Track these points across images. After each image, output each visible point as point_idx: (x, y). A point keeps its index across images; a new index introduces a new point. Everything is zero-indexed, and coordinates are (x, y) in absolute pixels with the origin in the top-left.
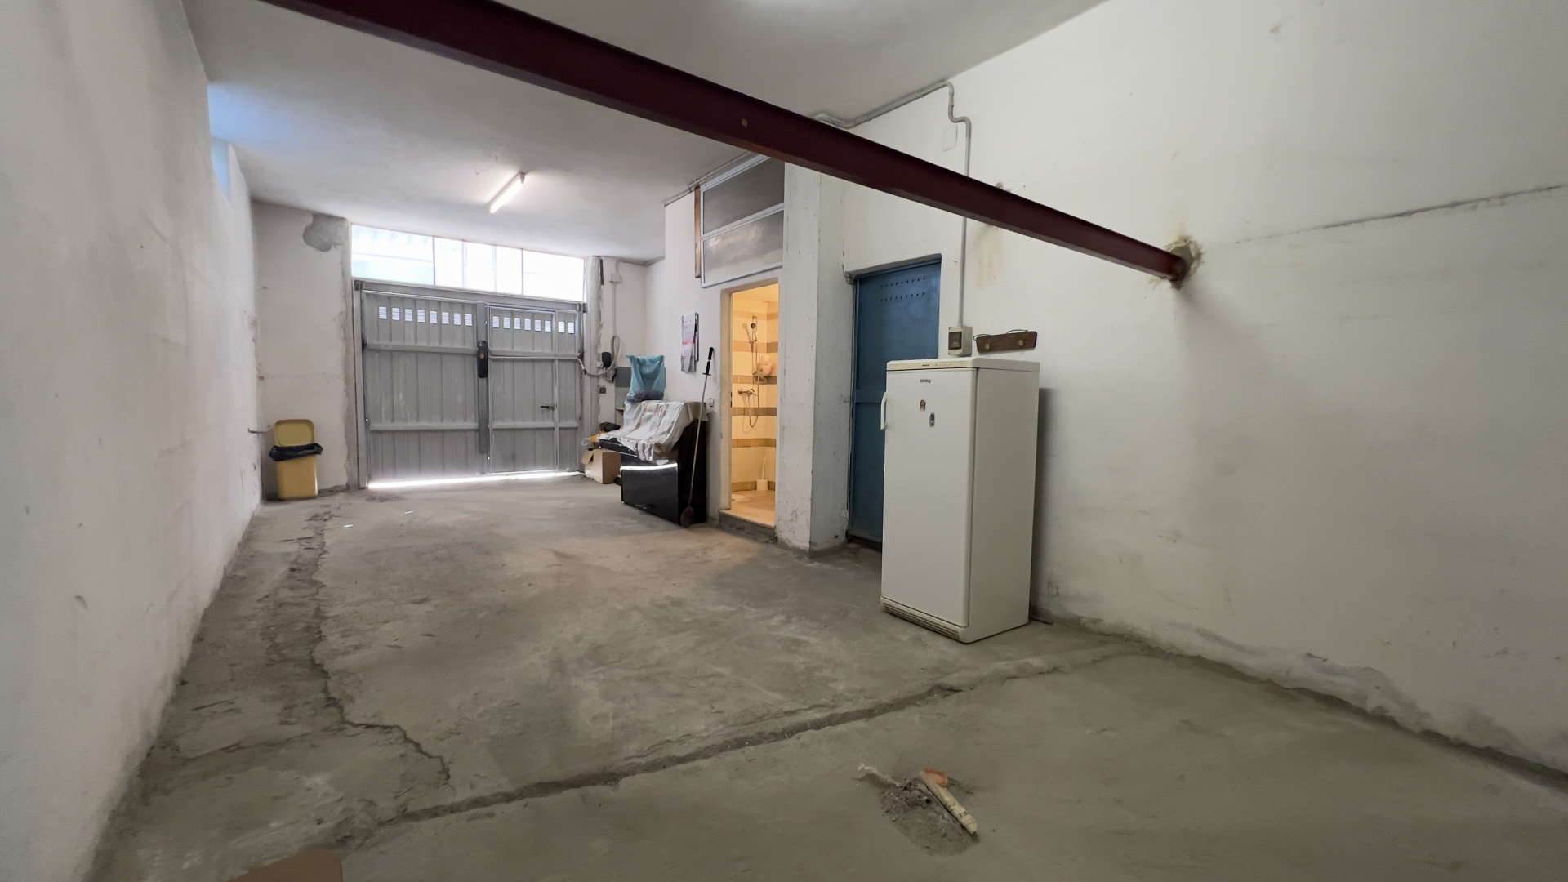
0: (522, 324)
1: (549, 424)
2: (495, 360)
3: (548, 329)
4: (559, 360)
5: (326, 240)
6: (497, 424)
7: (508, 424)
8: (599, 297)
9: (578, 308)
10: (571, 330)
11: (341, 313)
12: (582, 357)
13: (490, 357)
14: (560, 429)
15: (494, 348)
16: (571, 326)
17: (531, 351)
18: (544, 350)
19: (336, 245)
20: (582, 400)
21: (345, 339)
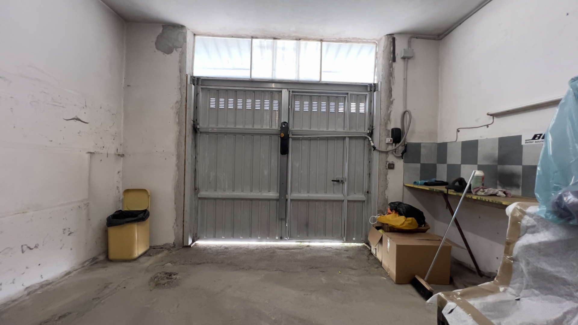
0: (319, 107)
1: (338, 196)
2: (294, 139)
3: (341, 110)
4: (350, 138)
5: (171, 45)
6: (295, 195)
7: (304, 195)
8: (389, 75)
9: (369, 89)
10: (362, 110)
11: (177, 102)
12: (371, 134)
13: (291, 136)
14: (348, 201)
15: (294, 128)
16: (362, 105)
17: (325, 130)
18: (338, 129)
19: (176, 47)
20: (370, 175)
21: (179, 123)
